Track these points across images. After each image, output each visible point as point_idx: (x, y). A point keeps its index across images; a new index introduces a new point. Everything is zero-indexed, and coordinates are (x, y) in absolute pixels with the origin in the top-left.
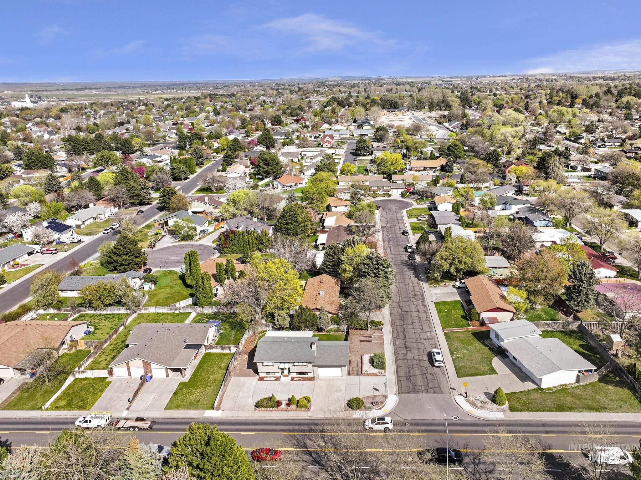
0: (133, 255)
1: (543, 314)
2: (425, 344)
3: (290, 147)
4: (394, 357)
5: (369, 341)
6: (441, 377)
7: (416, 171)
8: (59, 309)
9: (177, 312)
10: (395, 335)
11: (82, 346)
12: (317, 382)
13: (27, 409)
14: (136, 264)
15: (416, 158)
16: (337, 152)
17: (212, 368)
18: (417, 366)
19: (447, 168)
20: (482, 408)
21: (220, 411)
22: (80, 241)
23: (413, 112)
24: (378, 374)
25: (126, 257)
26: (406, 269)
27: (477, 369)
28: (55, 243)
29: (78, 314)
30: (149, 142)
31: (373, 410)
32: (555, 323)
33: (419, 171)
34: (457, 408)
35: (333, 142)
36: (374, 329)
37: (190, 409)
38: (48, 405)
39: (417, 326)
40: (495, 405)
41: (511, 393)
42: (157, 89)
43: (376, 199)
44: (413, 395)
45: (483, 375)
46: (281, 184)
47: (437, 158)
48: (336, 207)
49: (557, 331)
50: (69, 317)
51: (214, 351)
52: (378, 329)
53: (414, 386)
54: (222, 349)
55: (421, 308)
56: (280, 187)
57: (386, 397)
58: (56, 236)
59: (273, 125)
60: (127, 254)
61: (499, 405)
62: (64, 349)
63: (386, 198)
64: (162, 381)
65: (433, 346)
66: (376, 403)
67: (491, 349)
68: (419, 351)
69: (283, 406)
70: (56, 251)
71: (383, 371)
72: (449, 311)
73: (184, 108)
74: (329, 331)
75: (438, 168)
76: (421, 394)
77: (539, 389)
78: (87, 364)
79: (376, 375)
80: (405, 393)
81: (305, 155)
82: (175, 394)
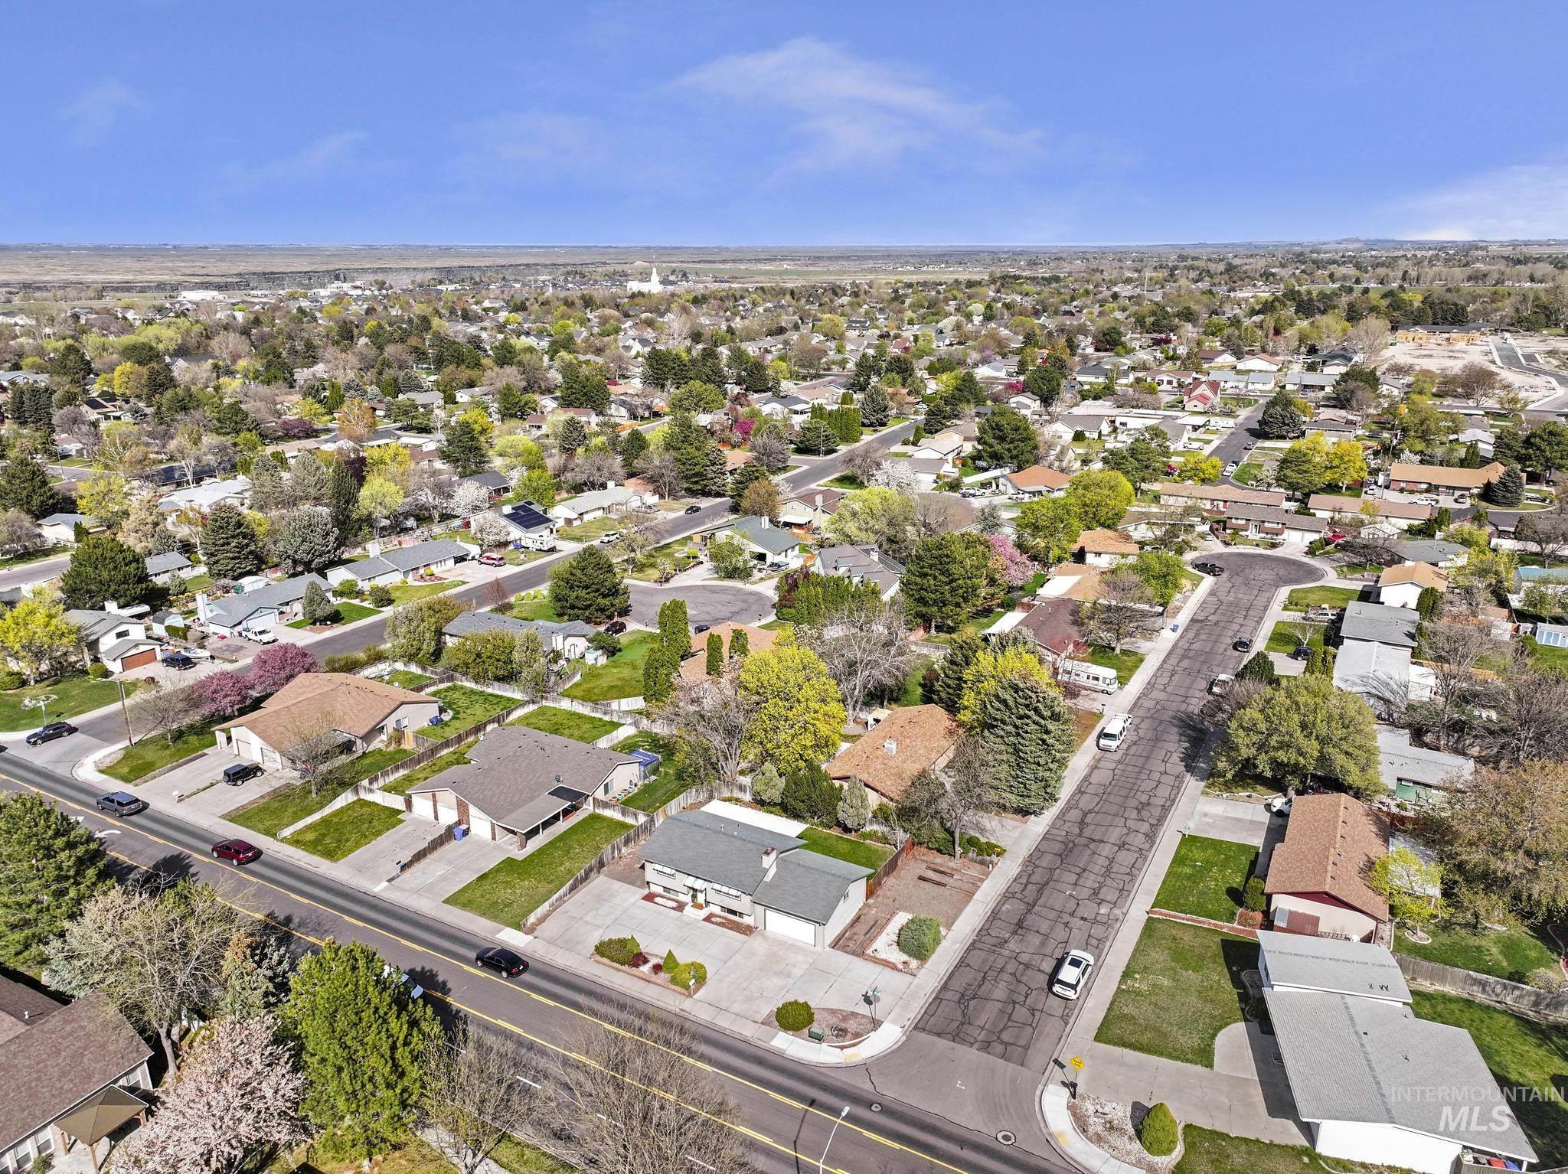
0: (597, 590)
1: (1494, 950)
2: (1075, 932)
3: (1100, 402)
4: (974, 937)
5: (939, 884)
6: (1052, 1026)
7: (1402, 490)
8: (424, 668)
9: (607, 718)
10: (1018, 888)
11: (408, 744)
12: (755, 942)
13: (259, 831)
14: (602, 610)
15: (1418, 458)
16: (1212, 423)
17: (581, 846)
18: (1010, 978)
19: (1500, 494)
20: (1098, 1140)
21: (530, 937)
22: (552, 550)
23: (1507, 335)
24: (901, 967)
25: (583, 593)
26: (1173, 734)
27: (1164, 1035)
28: (511, 547)
29: (449, 684)
30: (804, 371)
31: (824, 1045)
32: (1505, 987)
33: (1412, 492)
34: (1030, 1113)
35: (1216, 400)
36: (973, 860)
37: (483, 914)
38: (287, 832)
39: (1090, 881)
40: (1137, 1146)
41: (1213, 1132)
42: (907, 263)
43: (1232, 549)
44: (943, 1043)
45: (1170, 1056)
46: (1014, 487)
47: (1485, 462)
48: (1098, 554)
49: (1504, 1012)
50: (427, 686)
51: (608, 813)
52: (982, 863)
53: (962, 1024)
54: (624, 814)
55: (1139, 840)
56: (1011, 491)
57: (876, 1024)
58: (515, 532)
59: (1097, 350)
60: (587, 587)
61: (1148, 1150)
62: (379, 743)
63: (1261, 551)
64: (480, 845)
65: (1094, 942)
66: (843, 1031)
67: (1244, 998)
68: (1043, 944)
69: (645, 969)
70: (500, 562)
71: (914, 963)
72: (1208, 865)
73: (926, 304)
74: (865, 836)
75: (1475, 491)
76: (965, 1048)
77: (1310, 1152)
78: (392, 778)
79: (893, 967)
80: (930, 1032)
81: (1124, 424)
82: (483, 877)
